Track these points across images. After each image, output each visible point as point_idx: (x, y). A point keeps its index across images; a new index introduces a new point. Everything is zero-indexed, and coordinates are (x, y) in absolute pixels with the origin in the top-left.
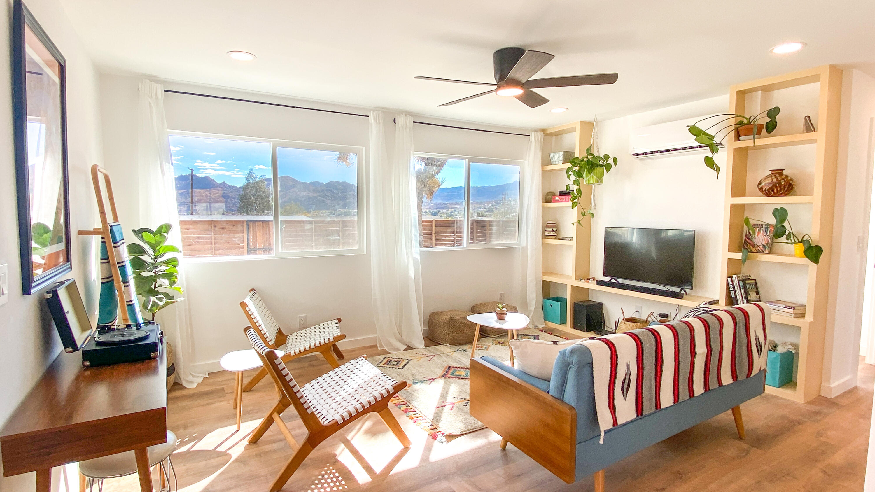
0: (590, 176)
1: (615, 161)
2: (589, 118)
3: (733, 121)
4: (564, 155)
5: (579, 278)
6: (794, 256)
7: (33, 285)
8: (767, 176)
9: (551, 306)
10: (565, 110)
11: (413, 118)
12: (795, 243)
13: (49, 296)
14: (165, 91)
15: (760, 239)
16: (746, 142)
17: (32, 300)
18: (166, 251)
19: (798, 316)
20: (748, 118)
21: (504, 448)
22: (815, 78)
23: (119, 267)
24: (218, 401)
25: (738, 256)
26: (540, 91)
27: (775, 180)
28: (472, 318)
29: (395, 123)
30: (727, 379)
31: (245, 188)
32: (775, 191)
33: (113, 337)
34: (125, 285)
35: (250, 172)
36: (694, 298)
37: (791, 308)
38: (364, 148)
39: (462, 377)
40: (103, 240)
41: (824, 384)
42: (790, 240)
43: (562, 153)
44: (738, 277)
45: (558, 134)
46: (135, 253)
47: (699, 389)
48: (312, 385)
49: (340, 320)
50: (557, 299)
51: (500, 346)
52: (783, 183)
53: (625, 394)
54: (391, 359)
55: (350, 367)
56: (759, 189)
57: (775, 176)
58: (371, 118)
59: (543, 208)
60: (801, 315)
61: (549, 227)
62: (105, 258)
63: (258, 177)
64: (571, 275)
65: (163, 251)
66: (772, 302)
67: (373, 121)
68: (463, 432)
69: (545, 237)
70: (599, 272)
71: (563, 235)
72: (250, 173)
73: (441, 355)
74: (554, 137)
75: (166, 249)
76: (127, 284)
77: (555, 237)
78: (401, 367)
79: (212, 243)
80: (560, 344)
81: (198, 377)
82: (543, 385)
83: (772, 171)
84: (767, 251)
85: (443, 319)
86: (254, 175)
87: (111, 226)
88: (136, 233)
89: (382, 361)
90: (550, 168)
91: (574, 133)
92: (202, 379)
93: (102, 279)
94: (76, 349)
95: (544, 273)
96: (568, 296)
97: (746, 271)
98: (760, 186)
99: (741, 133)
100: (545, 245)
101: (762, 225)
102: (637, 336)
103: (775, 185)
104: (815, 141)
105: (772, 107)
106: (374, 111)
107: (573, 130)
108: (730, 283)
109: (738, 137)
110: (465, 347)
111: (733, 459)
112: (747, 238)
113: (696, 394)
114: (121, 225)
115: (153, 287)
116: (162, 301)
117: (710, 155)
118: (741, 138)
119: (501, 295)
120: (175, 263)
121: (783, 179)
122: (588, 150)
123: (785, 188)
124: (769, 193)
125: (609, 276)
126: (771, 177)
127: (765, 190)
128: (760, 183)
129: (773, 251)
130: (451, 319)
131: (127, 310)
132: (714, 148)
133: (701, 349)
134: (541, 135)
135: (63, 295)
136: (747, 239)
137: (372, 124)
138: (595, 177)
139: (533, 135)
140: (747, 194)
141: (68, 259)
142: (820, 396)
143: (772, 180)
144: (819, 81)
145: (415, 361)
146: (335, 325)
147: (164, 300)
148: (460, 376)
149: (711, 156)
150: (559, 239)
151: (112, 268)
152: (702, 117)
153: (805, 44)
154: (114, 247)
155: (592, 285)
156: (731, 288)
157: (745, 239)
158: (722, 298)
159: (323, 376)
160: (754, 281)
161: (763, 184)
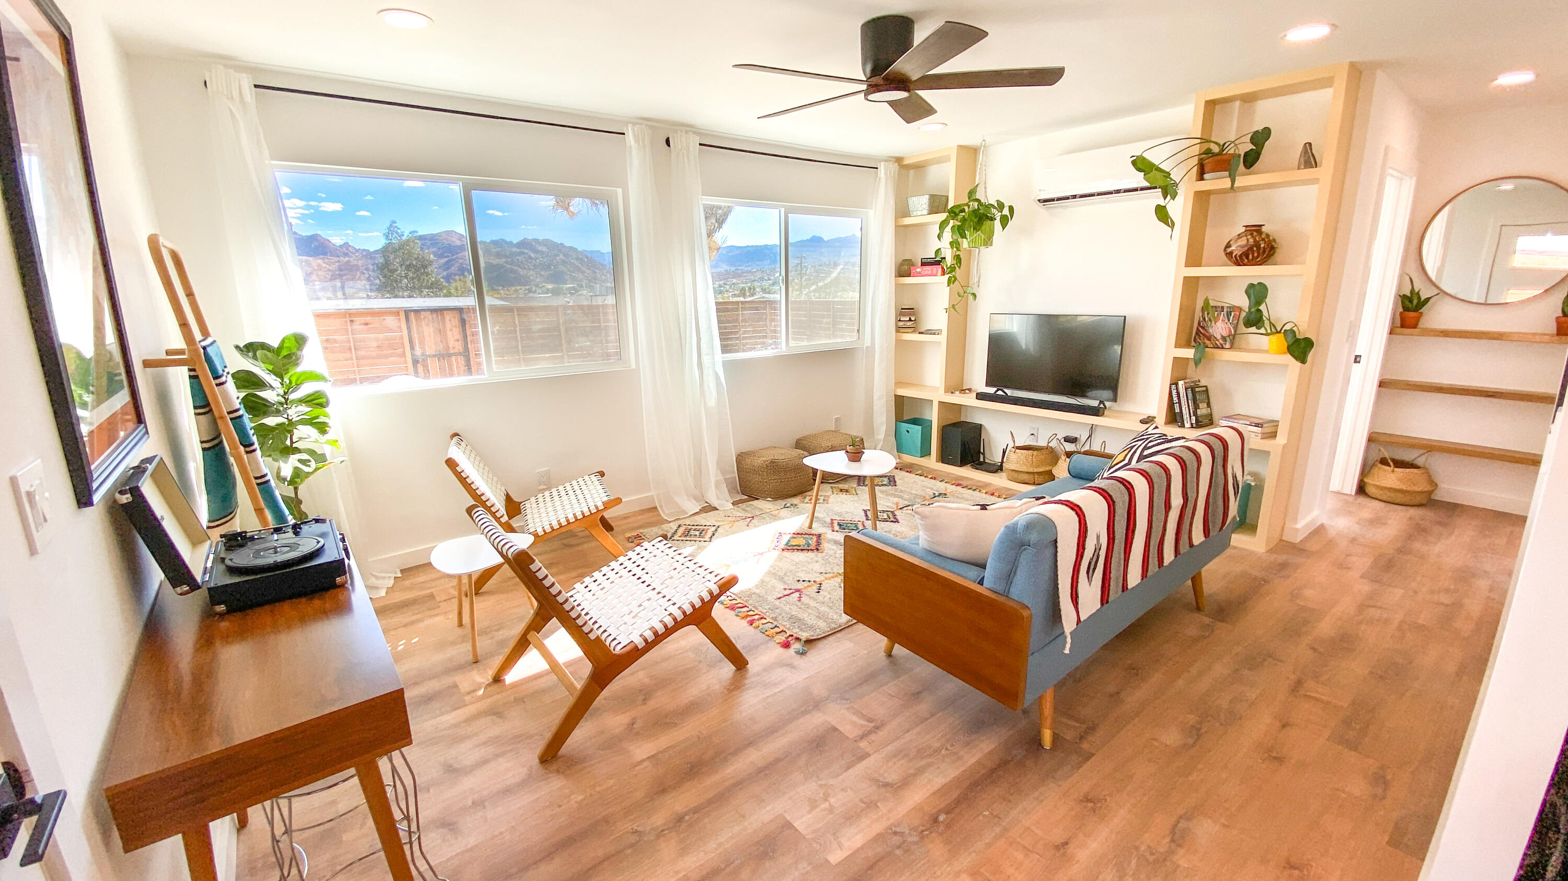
0: (975, 235)
1: (1011, 209)
2: (972, 140)
3: (1196, 150)
4: (930, 199)
5: (950, 390)
6: (1267, 352)
7: (95, 485)
8: (1239, 235)
9: (908, 432)
10: (941, 126)
11: (698, 138)
12: (1271, 334)
13: (125, 499)
14: (256, 86)
15: (1219, 328)
16: (1216, 182)
17: (95, 515)
18: (304, 380)
19: (1265, 435)
20: (1222, 144)
21: (889, 655)
22: (1325, 82)
23: (231, 419)
24: (430, 616)
25: (1189, 353)
26: (928, 95)
27: (1251, 240)
28: (811, 461)
29: (669, 145)
30: (1198, 537)
31: (385, 251)
32: (1251, 257)
33: (257, 554)
34: (248, 449)
35: (391, 225)
36: (1121, 414)
37: (1257, 425)
38: (620, 191)
39: (802, 548)
40: (192, 373)
41: (1288, 525)
42: (1263, 328)
43: (927, 197)
44: (1185, 383)
45: (920, 167)
46: (245, 387)
47: (1169, 556)
48: (585, 585)
49: (602, 474)
50: (915, 421)
51: (843, 496)
52: (1262, 246)
53: (1089, 578)
54: (690, 527)
55: (644, 553)
56: (1226, 254)
57: (1252, 234)
58: (630, 137)
59: (897, 285)
60: (1271, 435)
61: (904, 315)
62: (203, 405)
63: (406, 235)
64: (938, 386)
65: (297, 380)
66: (1229, 417)
67: (632, 142)
68: (824, 633)
69: (898, 329)
70: (978, 378)
71: (928, 325)
72: (392, 229)
73: (763, 515)
74: (912, 172)
75: (302, 378)
76: (252, 448)
77: (913, 329)
78: (707, 538)
79: (350, 349)
80: (991, 510)
81: (384, 578)
82: (974, 572)
83: (1247, 226)
84: (1228, 346)
85: (759, 461)
86: (399, 231)
87: (204, 348)
88: (242, 351)
89: (676, 531)
90: (907, 221)
91: (944, 165)
92: (392, 582)
93: (202, 442)
94: (194, 586)
95: (899, 384)
96: (934, 416)
97: (1194, 374)
98: (1229, 250)
99: (1206, 169)
100: (899, 343)
101: (1223, 307)
102: (1106, 492)
103: (1251, 249)
104: (1315, 181)
105: (1260, 128)
106: (634, 124)
107: (945, 159)
108: (1174, 392)
109: (1201, 177)
110: (795, 500)
111: (1195, 640)
112: (1202, 327)
113: (1166, 563)
114: (218, 343)
115: (288, 442)
116: (309, 466)
117: (1162, 202)
118: (1206, 176)
119: (837, 420)
120: (324, 400)
121: (1263, 240)
122: (972, 193)
123: (1264, 252)
124: (1241, 260)
125: (994, 386)
126: (1246, 236)
127: (1236, 256)
128: (1228, 245)
129: (1236, 345)
130: (772, 462)
131: (258, 491)
132: (1169, 190)
133: (1177, 501)
134: (894, 167)
135: (148, 489)
136: (1200, 329)
137: (630, 147)
138: (983, 236)
139: (882, 167)
140: (1204, 261)
141: (140, 419)
142: (1281, 540)
143: (1248, 240)
144: (1331, 86)
145: (727, 527)
146: (597, 483)
147: (313, 464)
148: (799, 546)
149: (1164, 205)
150: (920, 333)
151: (219, 422)
152: (1154, 140)
153: (1334, 26)
154: (217, 385)
155: (969, 400)
156: (1175, 399)
157: (1198, 329)
158: (1160, 414)
159: (602, 569)
160: (1204, 389)
161: (1233, 248)
